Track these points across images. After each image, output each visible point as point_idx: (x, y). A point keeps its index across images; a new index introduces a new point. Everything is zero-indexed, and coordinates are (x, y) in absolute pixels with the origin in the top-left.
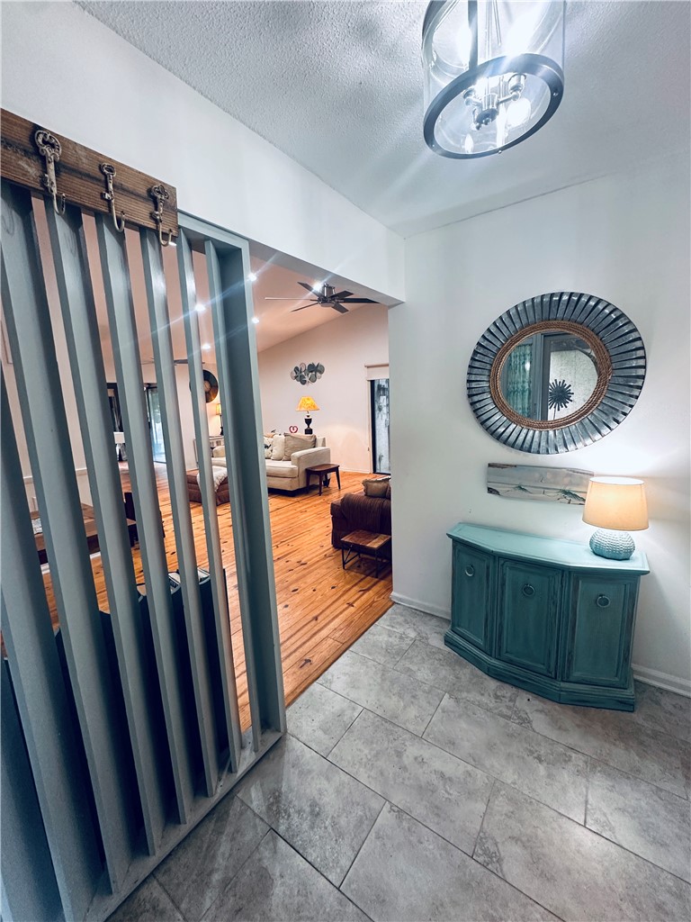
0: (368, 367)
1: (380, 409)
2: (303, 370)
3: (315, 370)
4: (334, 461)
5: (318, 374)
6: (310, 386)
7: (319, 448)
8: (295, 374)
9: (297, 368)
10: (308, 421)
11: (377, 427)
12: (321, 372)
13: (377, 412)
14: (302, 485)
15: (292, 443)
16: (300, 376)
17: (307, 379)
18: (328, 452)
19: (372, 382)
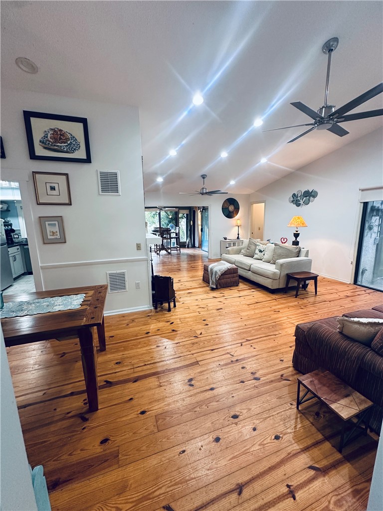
0: (363, 190)
1: (370, 228)
2: (299, 195)
3: (310, 195)
4: (314, 271)
5: (312, 198)
6: (304, 208)
7: (302, 258)
8: (292, 199)
9: (294, 194)
10: (296, 235)
11: (365, 244)
12: (314, 197)
13: (366, 231)
14: (282, 286)
15: (280, 251)
16: (296, 201)
17: (301, 202)
18: (310, 262)
19: (366, 204)
